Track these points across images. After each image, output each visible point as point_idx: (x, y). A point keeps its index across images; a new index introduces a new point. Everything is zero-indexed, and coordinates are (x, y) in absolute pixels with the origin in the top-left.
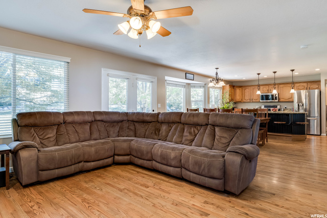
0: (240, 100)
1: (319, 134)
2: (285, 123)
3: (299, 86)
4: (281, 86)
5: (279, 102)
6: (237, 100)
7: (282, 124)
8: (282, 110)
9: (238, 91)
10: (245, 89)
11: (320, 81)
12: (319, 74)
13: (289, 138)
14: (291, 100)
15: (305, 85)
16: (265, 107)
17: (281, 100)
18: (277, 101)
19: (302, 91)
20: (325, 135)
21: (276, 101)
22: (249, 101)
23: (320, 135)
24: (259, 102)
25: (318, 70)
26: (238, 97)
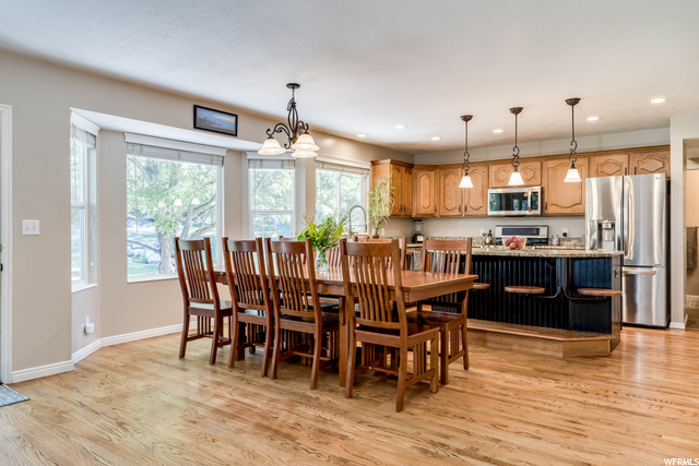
0: (430, 210)
1: (663, 324)
2: (541, 290)
3: (602, 165)
4: (551, 164)
5: (543, 215)
6: (422, 211)
7: (531, 295)
8: (555, 241)
9: (425, 182)
10: (446, 176)
11: (667, 148)
12: (665, 124)
13: (555, 346)
14: (577, 210)
15: (622, 158)
16: (505, 232)
17: (551, 210)
18: (538, 212)
19: (613, 178)
20: (682, 326)
21: (533, 212)
22: (456, 212)
23: (667, 328)
24: (486, 216)
25: (658, 101)
26: (423, 202)
